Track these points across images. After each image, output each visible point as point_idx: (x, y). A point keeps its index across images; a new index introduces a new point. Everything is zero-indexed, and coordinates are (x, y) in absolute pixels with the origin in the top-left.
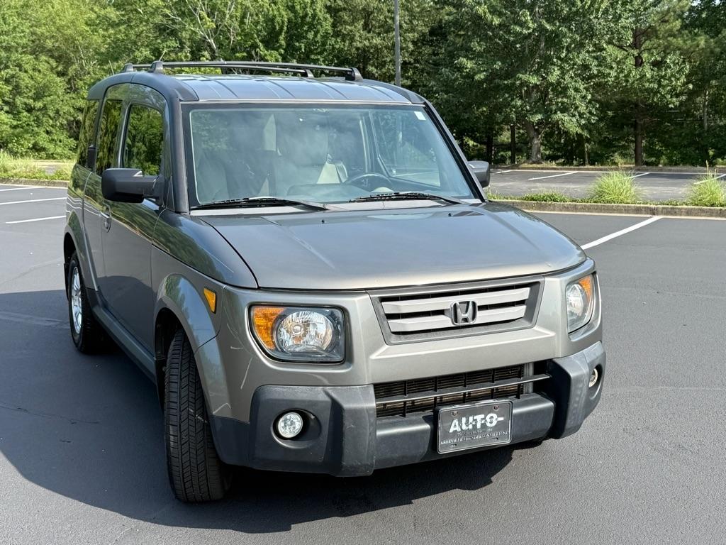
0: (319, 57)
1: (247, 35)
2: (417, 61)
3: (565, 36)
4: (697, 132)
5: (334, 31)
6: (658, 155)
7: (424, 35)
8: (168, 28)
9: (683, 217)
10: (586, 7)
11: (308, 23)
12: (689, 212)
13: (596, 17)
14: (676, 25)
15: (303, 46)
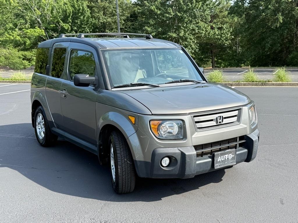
0: (85, 26)
1: (55, 17)
2: (125, 28)
3: (185, 18)
4: (235, 54)
5: (91, 15)
6: (220, 63)
7: (128, 17)
8: (20, 15)
9: (242, 87)
10: (193, 7)
11: (81, 13)
12: (244, 85)
13: (196, 11)
14: (226, 13)
15: (79, 22)
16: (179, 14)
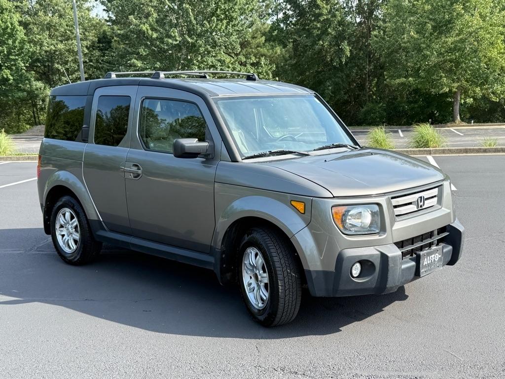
0: (17, 57)
2: (91, 61)
3: (200, 46)
5: (27, 38)
7: (93, 42)
10: (213, 28)
11: (8, 33)
13: (217, 34)
14: (262, 40)
15: (5, 50)
16: (190, 40)
